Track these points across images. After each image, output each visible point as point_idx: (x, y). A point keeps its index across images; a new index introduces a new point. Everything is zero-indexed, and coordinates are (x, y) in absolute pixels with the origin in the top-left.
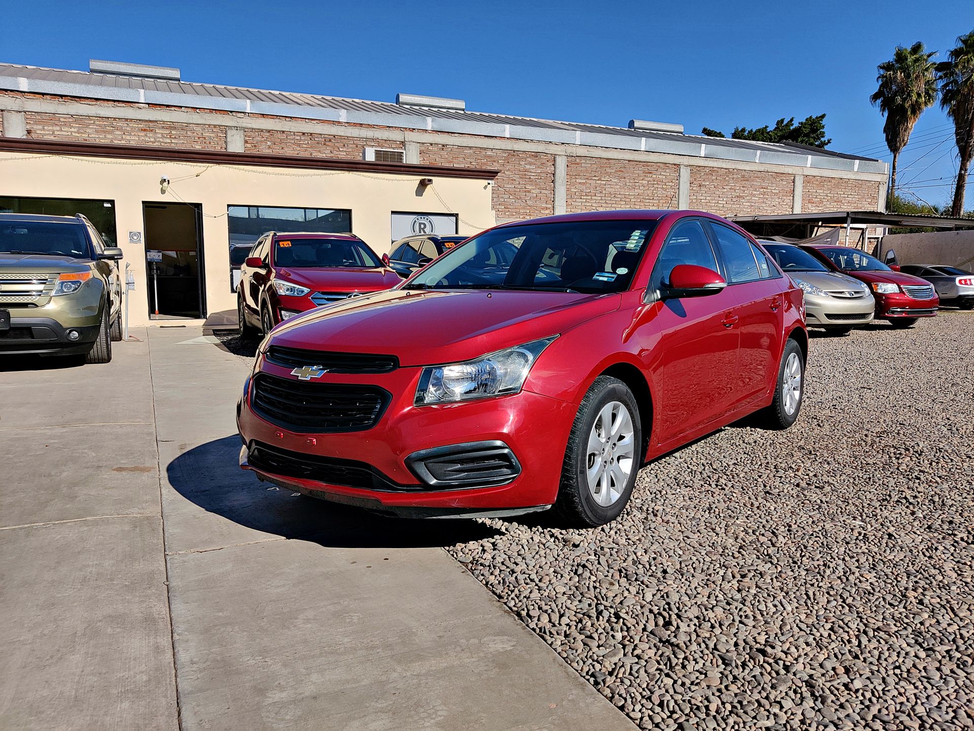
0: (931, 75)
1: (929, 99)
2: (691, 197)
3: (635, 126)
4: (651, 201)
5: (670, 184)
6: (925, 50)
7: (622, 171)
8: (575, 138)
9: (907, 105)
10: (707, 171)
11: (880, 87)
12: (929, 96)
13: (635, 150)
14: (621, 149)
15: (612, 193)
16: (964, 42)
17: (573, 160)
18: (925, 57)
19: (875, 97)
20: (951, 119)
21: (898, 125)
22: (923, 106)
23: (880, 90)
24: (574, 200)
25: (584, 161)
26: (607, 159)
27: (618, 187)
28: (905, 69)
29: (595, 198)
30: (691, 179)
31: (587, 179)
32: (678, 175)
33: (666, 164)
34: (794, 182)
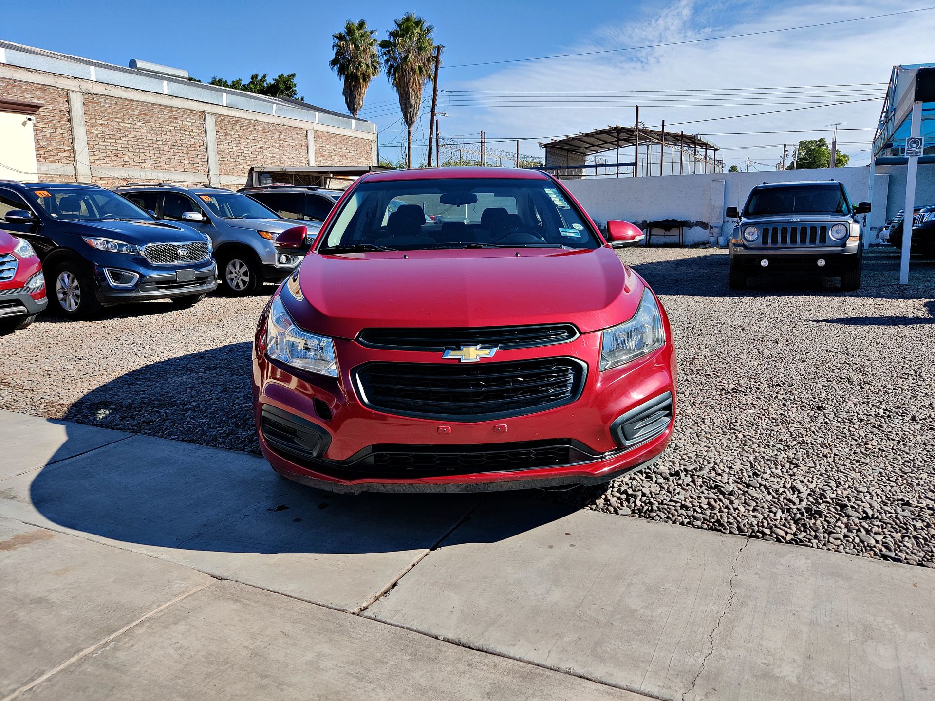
0: (375, 49)
1: (375, 70)
2: (219, 146)
3: (138, 66)
4: (180, 148)
5: (197, 131)
6: (368, 27)
7: (147, 115)
8: (89, 73)
9: (359, 74)
10: (231, 120)
11: (336, 54)
12: (375, 67)
13: (157, 93)
14: (143, 91)
15: (138, 137)
16: (400, 26)
17: (89, 98)
18: (368, 33)
19: (334, 63)
20: (395, 89)
21: (354, 90)
22: (371, 76)
23: (336, 57)
24: (97, 143)
25: (103, 100)
26: (128, 100)
27: (144, 131)
28: (354, 42)
29: (121, 141)
30: (217, 128)
31: (109, 120)
32: (203, 122)
33: (191, 110)
34: (307, 136)
